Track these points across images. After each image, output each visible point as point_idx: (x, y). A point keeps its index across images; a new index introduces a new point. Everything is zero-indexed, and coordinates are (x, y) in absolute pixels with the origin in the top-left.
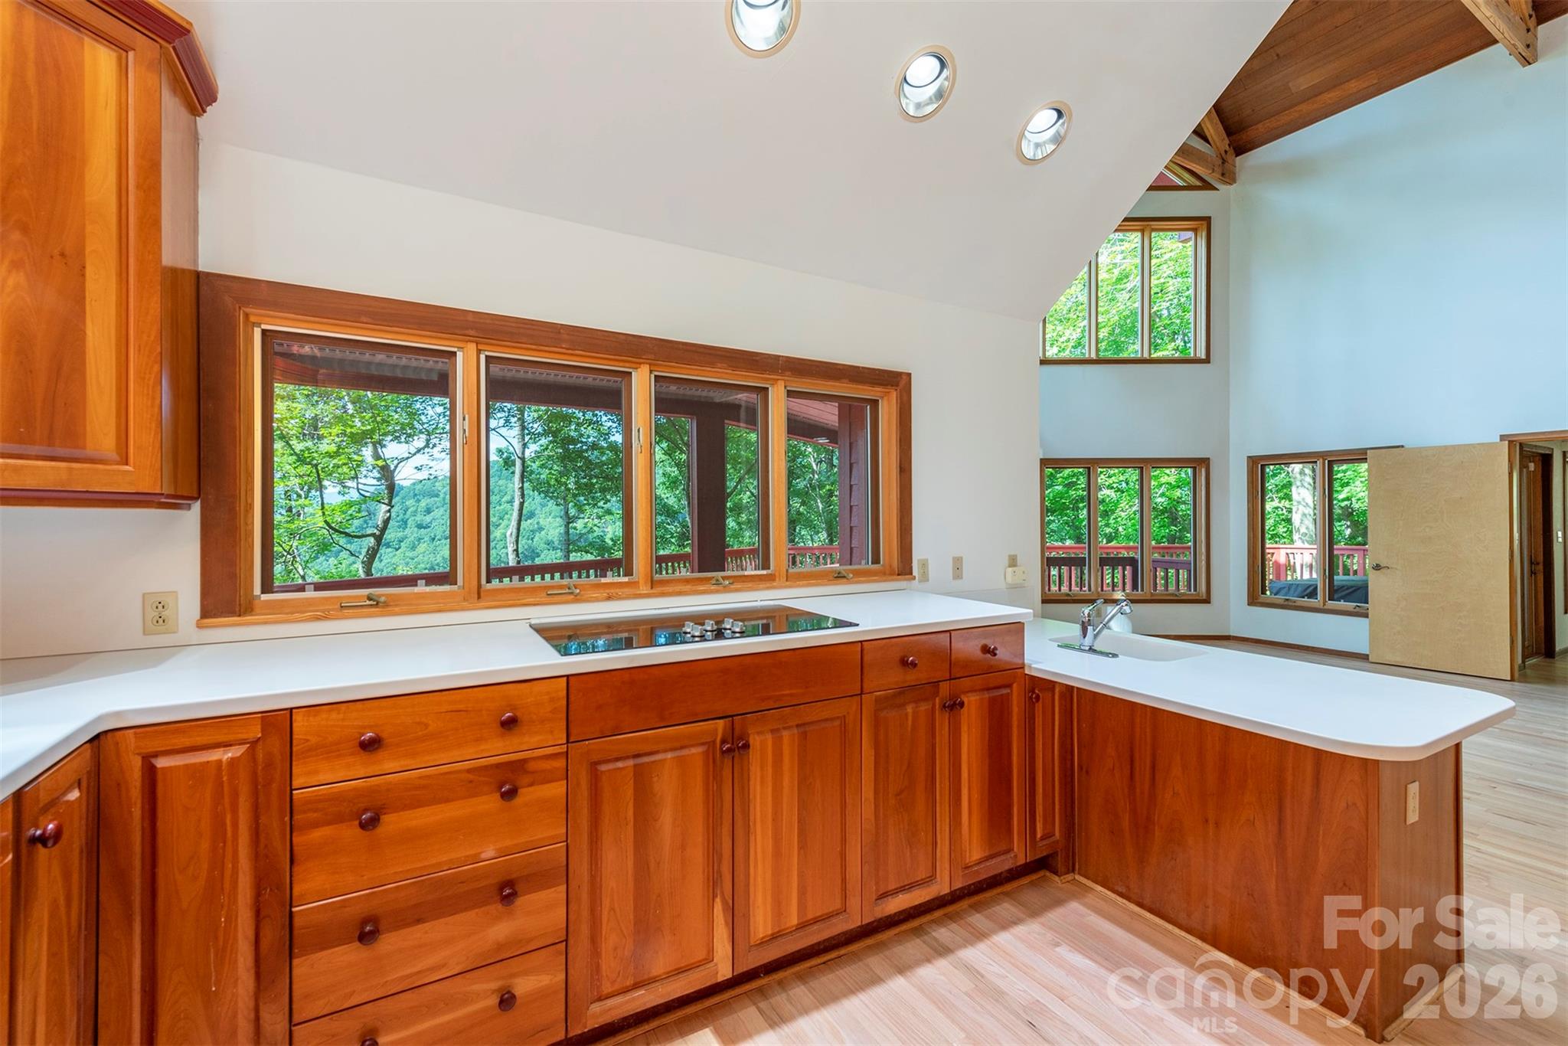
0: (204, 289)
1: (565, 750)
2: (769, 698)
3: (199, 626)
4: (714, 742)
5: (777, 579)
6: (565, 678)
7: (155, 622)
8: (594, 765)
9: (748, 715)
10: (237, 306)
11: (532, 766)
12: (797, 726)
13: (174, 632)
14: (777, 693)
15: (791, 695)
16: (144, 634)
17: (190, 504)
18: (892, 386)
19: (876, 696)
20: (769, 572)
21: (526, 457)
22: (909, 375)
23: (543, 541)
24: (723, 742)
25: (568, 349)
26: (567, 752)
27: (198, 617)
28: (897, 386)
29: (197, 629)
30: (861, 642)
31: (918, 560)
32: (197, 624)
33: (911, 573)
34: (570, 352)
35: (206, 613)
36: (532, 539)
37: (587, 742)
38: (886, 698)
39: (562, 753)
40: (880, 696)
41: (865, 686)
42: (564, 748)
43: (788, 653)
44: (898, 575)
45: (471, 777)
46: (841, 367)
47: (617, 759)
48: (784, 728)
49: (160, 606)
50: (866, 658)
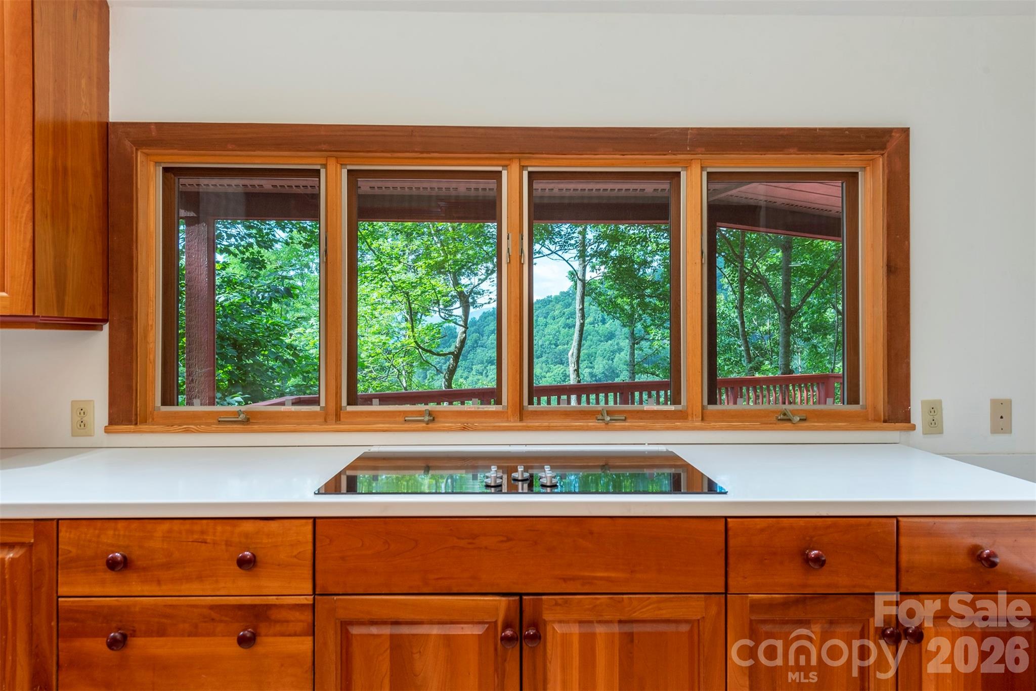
0: (112, 136)
1: (311, 602)
2: (573, 579)
3: (107, 431)
4: (496, 622)
5: (690, 418)
6: (311, 521)
7: (79, 426)
8: (345, 625)
9: (544, 597)
10: (134, 149)
11: (275, 614)
12: (620, 622)
13: (91, 436)
14: (587, 574)
15: (608, 579)
16: (73, 436)
17: (102, 325)
18: (873, 149)
19: (752, 601)
20: (679, 407)
21: (586, 279)
22: (906, 132)
23: (622, 362)
24: (506, 626)
25: (422, 152)
26: (314, 604)
27: (107, 424)
28: (883, 147)
29: (106, 434)
30: (726, 518)
31: (923, 402)
32: (105, 430)
33: (906, 418)
34: (425, 155)
35: (112, 422)
36: (612, 360)
37: (335, 598)
38: (771, 606)
39: (308, 605)
40: (759, 600)
41: (731, 582)
42: (309, 600)
43: (604, 521)
44: (885, 421)
45: (213, 614)
46: (785, 133)
47: (373, 623)
48: (599, 622)
49: (82, 412)
50: (732, 542)
